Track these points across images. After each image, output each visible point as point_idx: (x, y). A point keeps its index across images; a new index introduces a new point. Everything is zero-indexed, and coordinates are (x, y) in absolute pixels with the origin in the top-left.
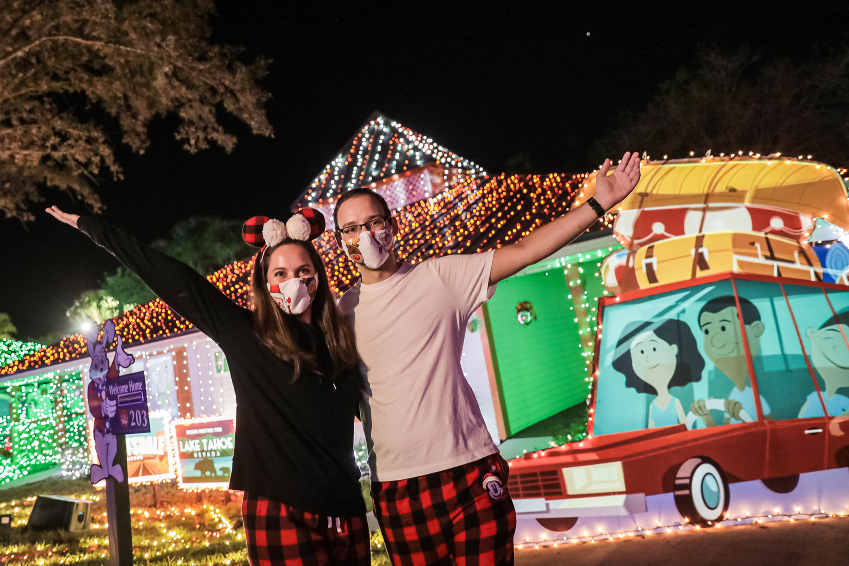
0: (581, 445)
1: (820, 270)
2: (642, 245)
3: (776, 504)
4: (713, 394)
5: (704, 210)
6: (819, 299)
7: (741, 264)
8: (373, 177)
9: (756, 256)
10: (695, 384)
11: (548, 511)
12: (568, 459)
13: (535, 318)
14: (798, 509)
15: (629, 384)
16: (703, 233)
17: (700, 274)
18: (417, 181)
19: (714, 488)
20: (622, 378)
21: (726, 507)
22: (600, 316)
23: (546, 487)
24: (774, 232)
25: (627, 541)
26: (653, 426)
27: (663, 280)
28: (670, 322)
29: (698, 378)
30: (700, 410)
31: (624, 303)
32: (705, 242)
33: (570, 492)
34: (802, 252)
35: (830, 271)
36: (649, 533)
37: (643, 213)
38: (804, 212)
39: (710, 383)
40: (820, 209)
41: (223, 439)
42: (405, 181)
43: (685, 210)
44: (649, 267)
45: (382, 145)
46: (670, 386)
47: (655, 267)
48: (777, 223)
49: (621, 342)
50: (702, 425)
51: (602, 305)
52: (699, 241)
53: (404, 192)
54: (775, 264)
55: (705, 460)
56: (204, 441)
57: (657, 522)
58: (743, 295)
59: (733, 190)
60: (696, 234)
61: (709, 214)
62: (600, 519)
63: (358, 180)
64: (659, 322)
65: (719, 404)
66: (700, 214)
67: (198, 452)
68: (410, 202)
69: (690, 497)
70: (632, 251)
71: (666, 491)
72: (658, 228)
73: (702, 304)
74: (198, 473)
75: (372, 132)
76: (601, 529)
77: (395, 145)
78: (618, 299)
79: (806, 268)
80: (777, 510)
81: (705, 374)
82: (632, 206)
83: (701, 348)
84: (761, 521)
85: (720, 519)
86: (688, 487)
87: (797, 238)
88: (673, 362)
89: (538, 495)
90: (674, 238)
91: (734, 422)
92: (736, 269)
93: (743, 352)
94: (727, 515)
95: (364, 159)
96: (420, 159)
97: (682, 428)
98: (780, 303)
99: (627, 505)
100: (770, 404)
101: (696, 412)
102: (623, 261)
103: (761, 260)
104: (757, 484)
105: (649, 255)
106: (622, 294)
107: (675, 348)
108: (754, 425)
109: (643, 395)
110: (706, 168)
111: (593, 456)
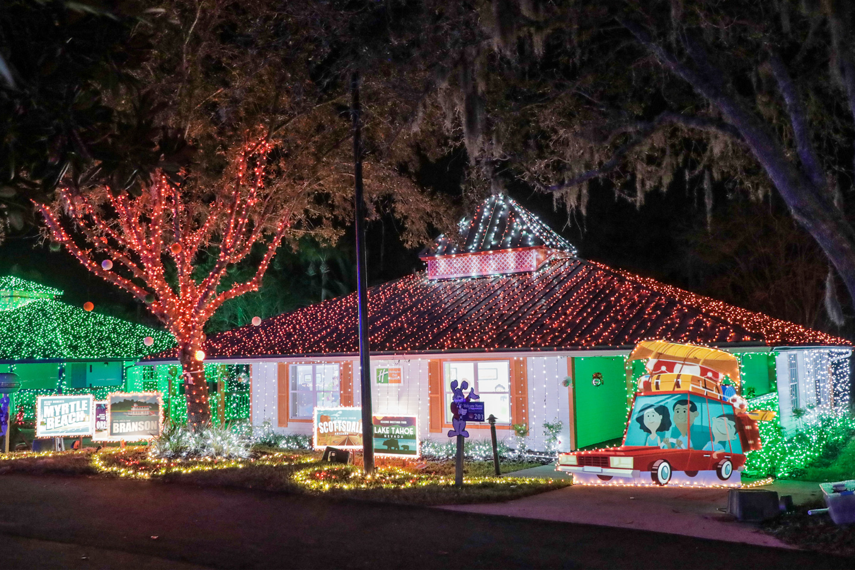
0: (619, 449)
1: (722, 396)
2: (656, 374)
3: (688, 480)
4: (673, 436)
5: (683, 364)
6: (719, 406)
7: (693, 388)
8: (492, 246)
9: (699, 386)
10: (666, 432)
11: (602, 472)
12: (613, 453)
13: (603, 383)
14: (695, 483)
15: (641, 428)
16: (681, 373)
17: (676, 389)
18: (526, 256)
19: (666, 472)
20: (639, 425)
21: (669, 480)
22: (635, 399)
23: (602, 463)
24: (708, 378)
25: (631, 487)
26: (647, 445)
27: (661, 389)
28: (661, 406)
29: (668, 430)
30: (667, 442)
31: (645, 396)
32: (681, 376)
33: (611, 466)
34: (717, 387)
35: (726, 396)
36: (639, 485)
37: (659, 361)
38: (721, 372)
39: (672, 432)
40: (727, 372)
41: (407, 429)
42: (516, 254)
43: (675, 363)
44: (657, 383)
45: (500, 219)
46: (657, 430)
47: (659, 384)
48: (710, 374)
49: (642, 410)
50: (666, 448)
51: (636, 395)
52: (679, 376)
53: (514, 262)
54: (706, 390)
55: (665, 461)
56: (393, 428)
57: (643, 482)
58: (692, 400)
59: (696, 358)
60: (678, 373)
61: (684, 366)
62: (621, 478)
63: (479, 245)
64: (657, 406)
65: (674, 441)
66: (681, 365)
67: (387, 435)
68: (517, 271)
69: (657, 474)
70: (652, 375)
71: (648, 470)
72: (664, 368)
73: (675, 401)
74: (386, 447)
75: (493, 204)
76: (621, 482)
77: (511, 222)
78: (642, 394)
79: (717, 394)
80: (688, 483)
81: (671, 428)
82: (655, 358)
83: (672, 418)
84: (681, 486)
85: (667, 483)
86: (657, 470)
87: (716, 382)
88: (660, 422)
89: (598, 466)
90: (669, 373)
91: (678, 448)
92: (691, 390)
93: (687, 422)
94: (670, 482)
95: (485, 228)
96: (532, 240)
97: (658, 448)
98: (705, 405)
99: (632, 474)
100: (693, 444)
101: (665, 442)
102: (647, 379)
103: (701, 388)
104: (683, 472)
105: (658, 379)
106: (645, 392)
107: (661, 417)
108: (686, 450)
109: (646, 433)
110: (687, 347)
111: (622, 454)
